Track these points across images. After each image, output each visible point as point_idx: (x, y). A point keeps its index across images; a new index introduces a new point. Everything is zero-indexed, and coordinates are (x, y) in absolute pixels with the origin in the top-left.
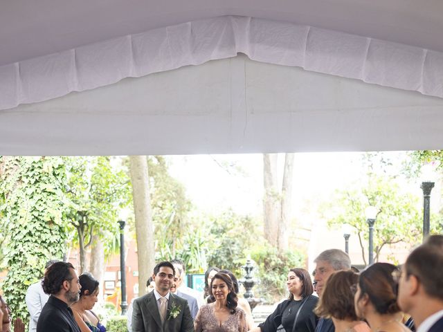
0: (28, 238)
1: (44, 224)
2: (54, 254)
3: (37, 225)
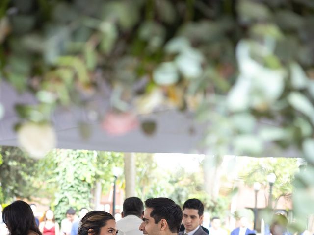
0: (71, 188)
1: (80, 181)
2: (84, 198)
3: (76, 181)
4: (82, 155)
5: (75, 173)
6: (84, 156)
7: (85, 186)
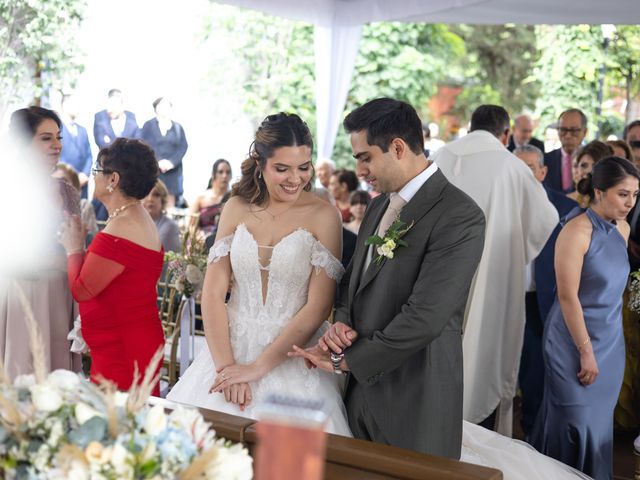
1: (576, 79)
3: (569, 80)
4: (580, 36)
5: (568, 65)
6: (584, 37)
7: (585, 87)
